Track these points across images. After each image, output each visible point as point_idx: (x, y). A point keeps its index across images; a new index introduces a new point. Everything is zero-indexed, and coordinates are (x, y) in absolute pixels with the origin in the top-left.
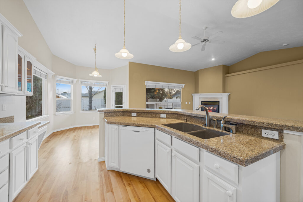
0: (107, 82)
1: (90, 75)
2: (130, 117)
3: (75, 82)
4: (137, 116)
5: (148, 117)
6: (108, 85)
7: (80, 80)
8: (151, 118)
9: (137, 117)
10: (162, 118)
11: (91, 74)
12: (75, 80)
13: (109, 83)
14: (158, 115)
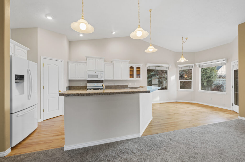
12: (193, 65)
13: (227, 59)
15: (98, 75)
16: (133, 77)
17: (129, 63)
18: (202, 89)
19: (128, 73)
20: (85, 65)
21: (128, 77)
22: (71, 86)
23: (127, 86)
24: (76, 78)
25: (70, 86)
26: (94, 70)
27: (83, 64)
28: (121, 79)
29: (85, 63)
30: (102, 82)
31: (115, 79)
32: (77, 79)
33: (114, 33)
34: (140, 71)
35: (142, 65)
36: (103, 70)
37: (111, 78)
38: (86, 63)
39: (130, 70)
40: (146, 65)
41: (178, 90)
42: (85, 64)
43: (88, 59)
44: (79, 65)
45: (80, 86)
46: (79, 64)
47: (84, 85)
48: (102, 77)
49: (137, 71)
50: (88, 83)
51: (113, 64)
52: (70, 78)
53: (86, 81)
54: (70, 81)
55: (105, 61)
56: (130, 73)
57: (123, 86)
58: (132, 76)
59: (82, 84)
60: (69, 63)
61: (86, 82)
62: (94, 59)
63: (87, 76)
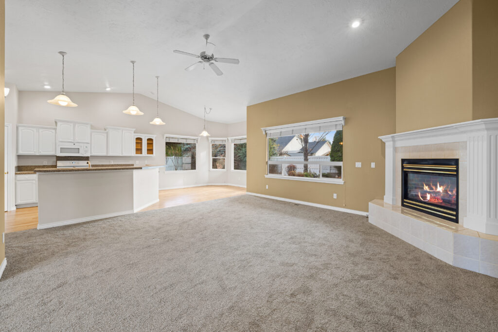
15: (79, 149)
16: (141, 153)
17: (134, 133)
18: (235, 169)
19: (133, 146)
21: (132, 152)
22: (22, 166)
23: (133, 165)
24: (35, 152)
25: (20, 165)
26: (73, 141)
27: (51, 130)
28: (121, 155)
30: (86, 159)
31: (110, 154)
32: (37, 154)
34: (152, 144)
35: (155, 136)
36: (89, 142)
37: (104, 154)
38: (55, 129)
39: (137, 143)
40: (163, 136)
41: (209, 171)
42: (54, 131)
43: (59, 124)
44: (42, 132)
45: (42, 165)
46: (41, 130)
47: (50, 164)
48: (86, 151)
49: (148, 144)
50: (58, 161)
51: (107, 133)
52: (21, 152)
53: (55, 158)
54: (20, 157)
55: (92, 127)
56: (136, 147)
58: (139, 150)
59: (46, 163)
60: (20, 128)
61: (55, 160)
62: (72, 125)
63: (59, 150)
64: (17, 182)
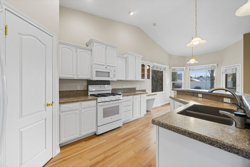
0: (216, 64)
1: (187, 63)
2: (197, 98)
3: (184, 70)
4: (203, 97)
5: (211, 100)
6: (216, 67)
7: (188, 67)
8: (214, 101)
9: (203, 99)
10: (226, 103)
11: (189, 62)
13: (217, 65)
14: (221, 99)
15: (109, 73)
16: (144, 78)
17: (142, 60)
20: (89, 54)
23: (135, 88)
24: (74, 75)
26: (104, 64)
27: (87, 51)
28: (135, 80)
29: (89, 50)
30: (108, 83)
32: (76, 78)
33: (132, 14)
36: (116, 66)
37: (124, 78)
38: (91, 50)
39: (142, 69)
42: (89, 52)
43: (94, 44)
44: (80, 52)
45: (76, 90)
46: (79, 50)
47: (82, 89)
48: (114, 76)
50: (89, 86)
52: (61, 76)
53: (86, 82)
57: (132, 88)
58: (143, 76)
59: (80, 87)
61: (86, 84)
62: (104, 46)
63: (94, 74)
64: (61, 114)
